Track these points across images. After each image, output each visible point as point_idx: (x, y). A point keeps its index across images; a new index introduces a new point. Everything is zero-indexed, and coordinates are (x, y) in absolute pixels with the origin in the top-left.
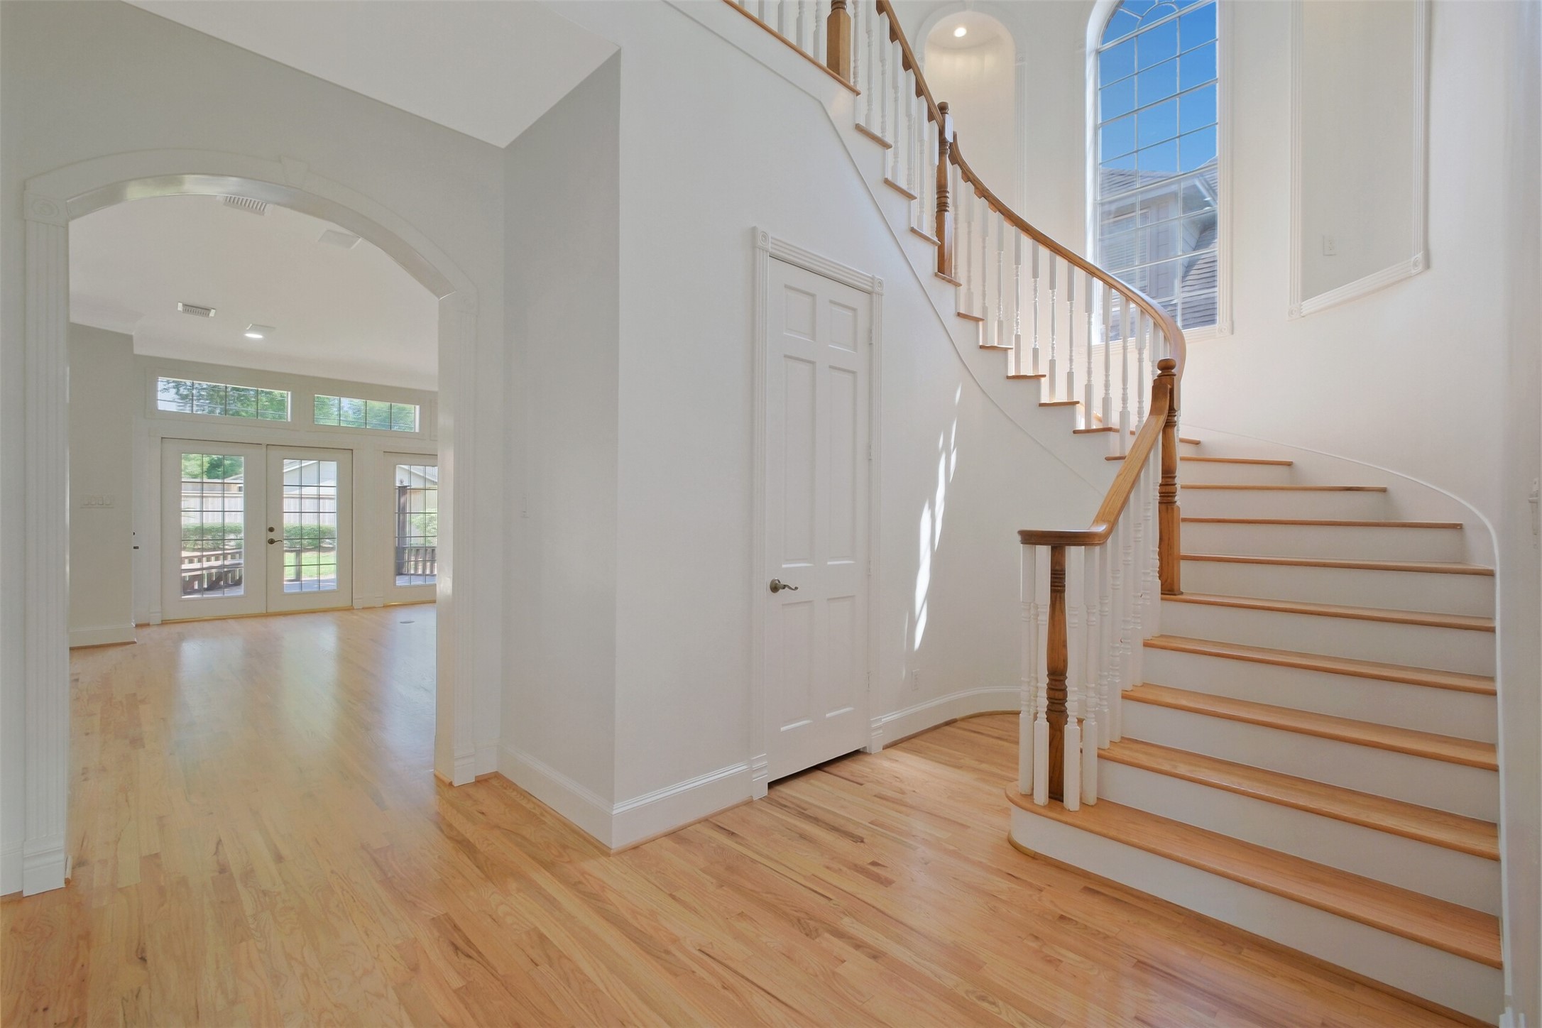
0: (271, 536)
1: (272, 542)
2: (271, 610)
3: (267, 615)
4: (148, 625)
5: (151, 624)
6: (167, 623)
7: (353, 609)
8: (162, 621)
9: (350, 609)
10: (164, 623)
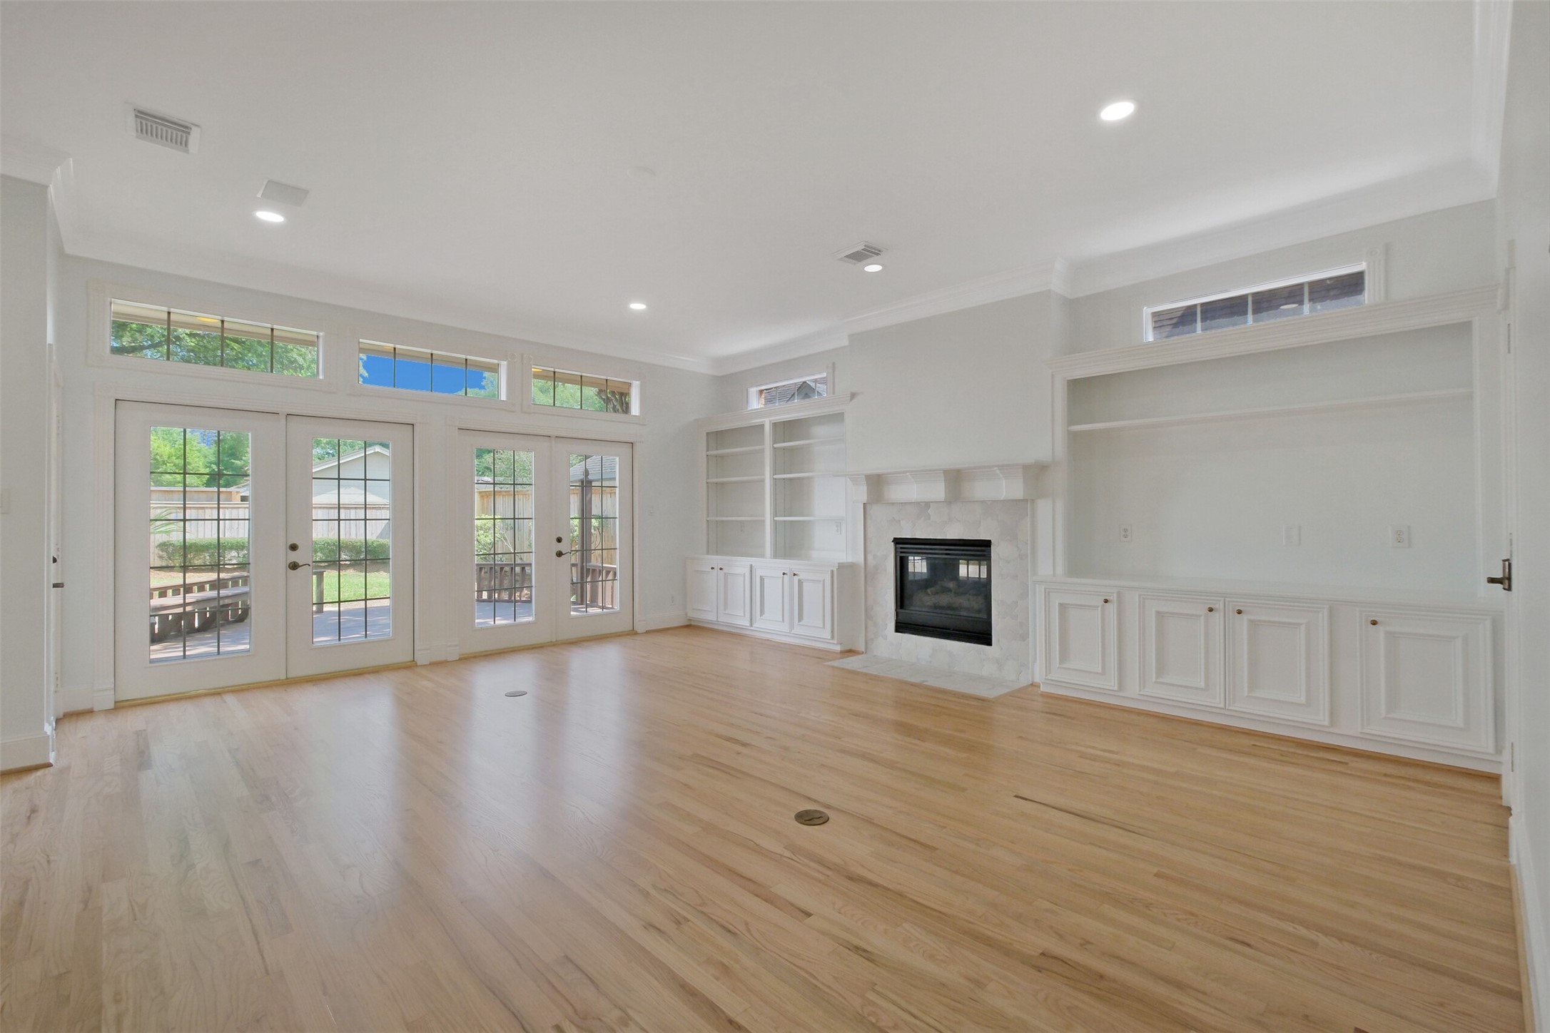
0: (294, 556)
1: (294, 566)
2: (293, 673)
3: (290, 683)
4: (89, 712)
5: (95, 710)
6: (123, 707)
7: (416, 665)
8: (116, 702)
9: (411, 666)
10: (120, 706)
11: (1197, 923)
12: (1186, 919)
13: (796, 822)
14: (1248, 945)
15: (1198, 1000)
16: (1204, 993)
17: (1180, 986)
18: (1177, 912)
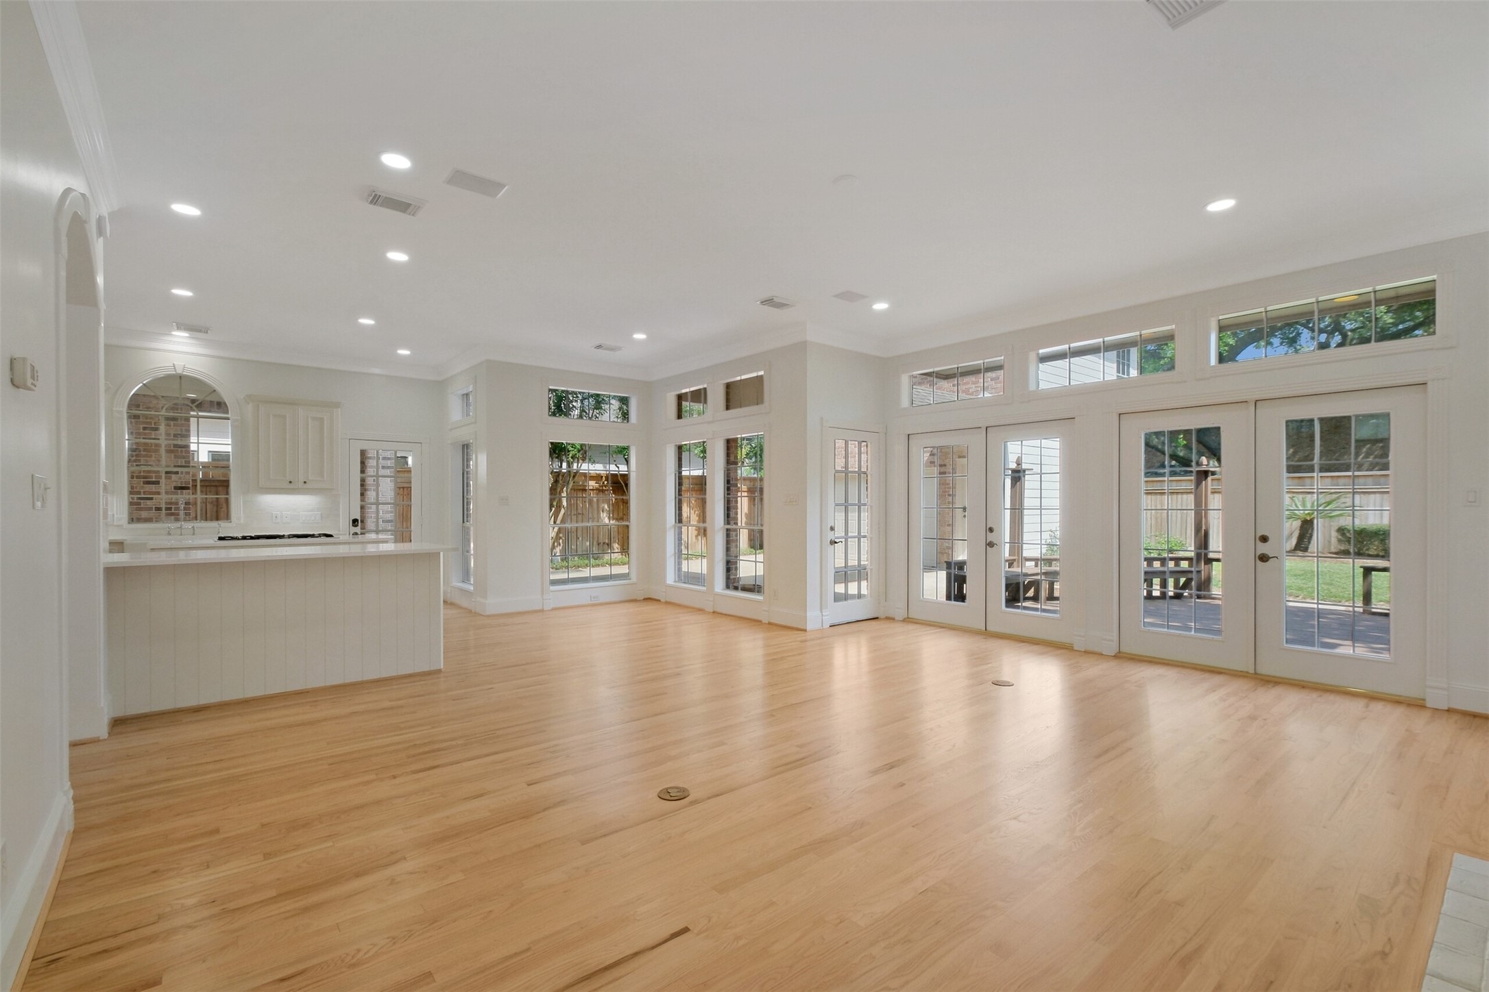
11: (343, 961)
12: (353, 957)
13: (685, 787)
14: (283, 980)
15: (288, 911)
16: (286, 918)
17: (306, 909)
18: (367, 956)
